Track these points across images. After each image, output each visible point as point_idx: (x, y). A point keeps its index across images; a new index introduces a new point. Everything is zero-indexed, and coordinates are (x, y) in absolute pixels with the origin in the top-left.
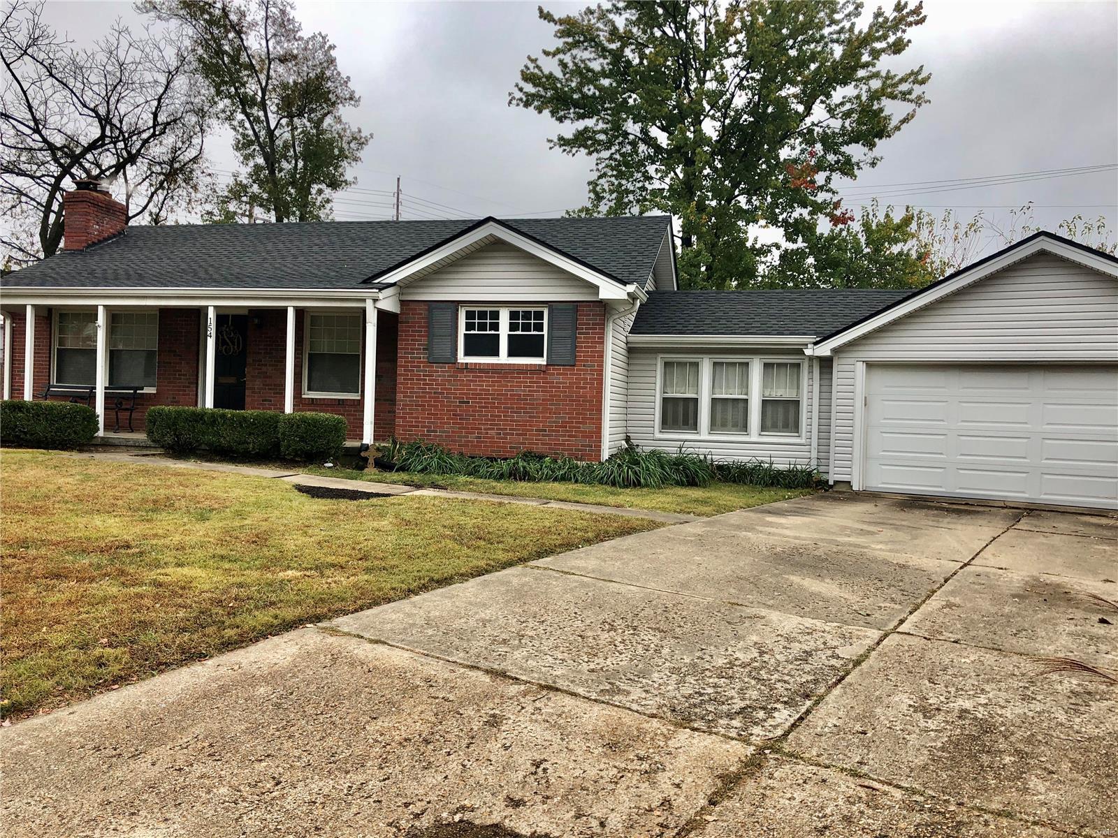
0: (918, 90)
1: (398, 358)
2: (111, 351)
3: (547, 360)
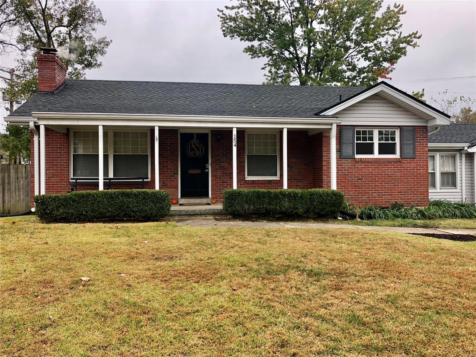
0: (415, 40)
1: (322, 156)
2: (114, 155)
3: (401, 156)
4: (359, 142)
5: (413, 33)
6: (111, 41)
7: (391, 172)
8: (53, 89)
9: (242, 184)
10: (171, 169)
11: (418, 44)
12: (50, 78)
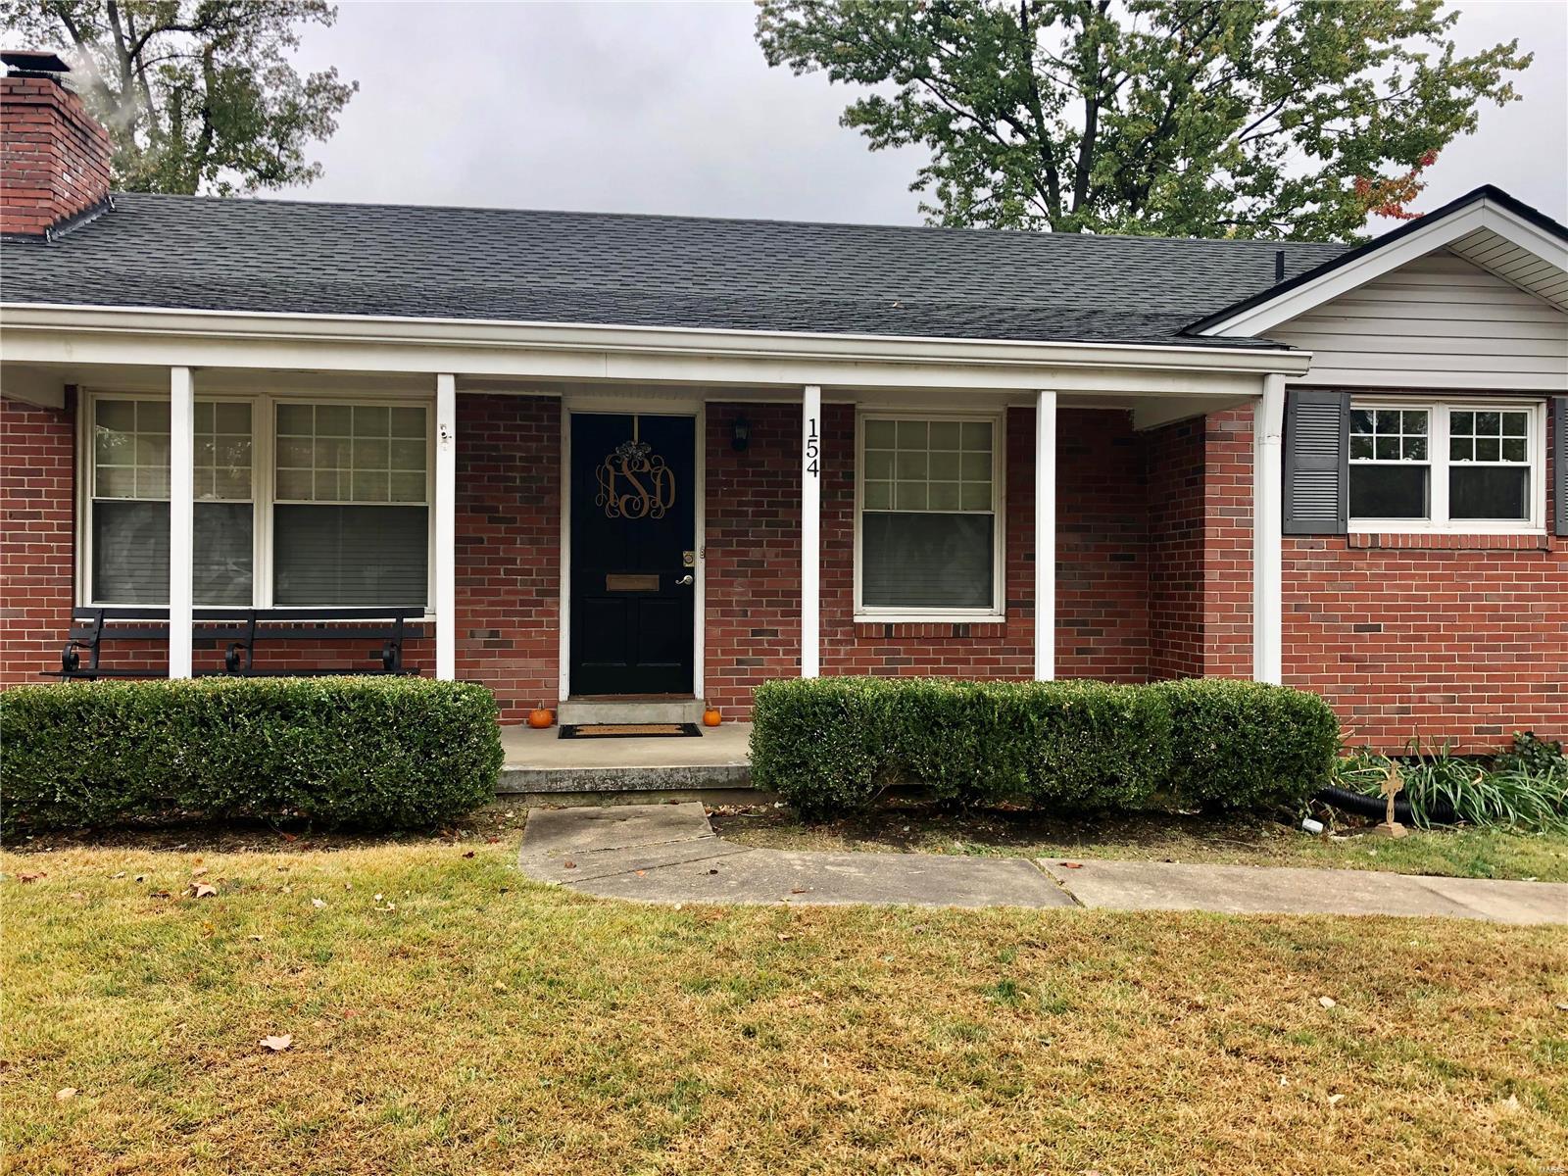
0: (1506, 75)
1: (1203, 523)
2: (276, 507)
3: (1548, 527)
4: (1363, 461)
5: (1499, 49)
6: (356, 86)
7: (1506, 598)
8: (43, 222)
9: (840, 642)
10: (529, 573)
11: (1516, 91)
12: (29, 178)
